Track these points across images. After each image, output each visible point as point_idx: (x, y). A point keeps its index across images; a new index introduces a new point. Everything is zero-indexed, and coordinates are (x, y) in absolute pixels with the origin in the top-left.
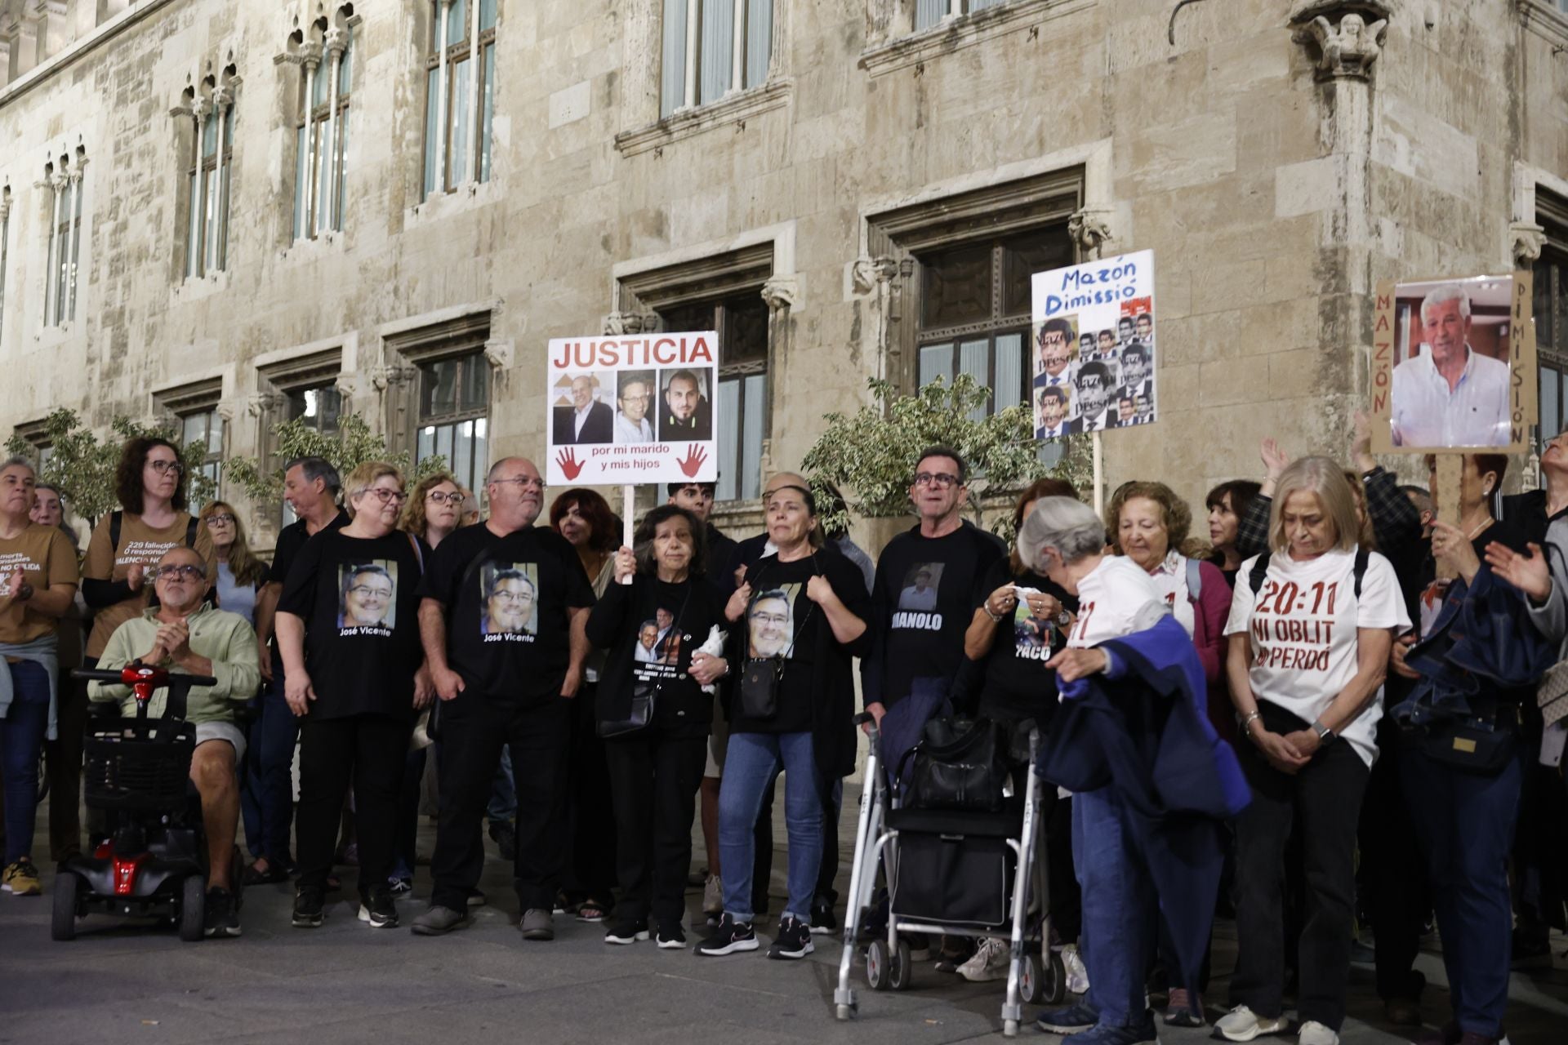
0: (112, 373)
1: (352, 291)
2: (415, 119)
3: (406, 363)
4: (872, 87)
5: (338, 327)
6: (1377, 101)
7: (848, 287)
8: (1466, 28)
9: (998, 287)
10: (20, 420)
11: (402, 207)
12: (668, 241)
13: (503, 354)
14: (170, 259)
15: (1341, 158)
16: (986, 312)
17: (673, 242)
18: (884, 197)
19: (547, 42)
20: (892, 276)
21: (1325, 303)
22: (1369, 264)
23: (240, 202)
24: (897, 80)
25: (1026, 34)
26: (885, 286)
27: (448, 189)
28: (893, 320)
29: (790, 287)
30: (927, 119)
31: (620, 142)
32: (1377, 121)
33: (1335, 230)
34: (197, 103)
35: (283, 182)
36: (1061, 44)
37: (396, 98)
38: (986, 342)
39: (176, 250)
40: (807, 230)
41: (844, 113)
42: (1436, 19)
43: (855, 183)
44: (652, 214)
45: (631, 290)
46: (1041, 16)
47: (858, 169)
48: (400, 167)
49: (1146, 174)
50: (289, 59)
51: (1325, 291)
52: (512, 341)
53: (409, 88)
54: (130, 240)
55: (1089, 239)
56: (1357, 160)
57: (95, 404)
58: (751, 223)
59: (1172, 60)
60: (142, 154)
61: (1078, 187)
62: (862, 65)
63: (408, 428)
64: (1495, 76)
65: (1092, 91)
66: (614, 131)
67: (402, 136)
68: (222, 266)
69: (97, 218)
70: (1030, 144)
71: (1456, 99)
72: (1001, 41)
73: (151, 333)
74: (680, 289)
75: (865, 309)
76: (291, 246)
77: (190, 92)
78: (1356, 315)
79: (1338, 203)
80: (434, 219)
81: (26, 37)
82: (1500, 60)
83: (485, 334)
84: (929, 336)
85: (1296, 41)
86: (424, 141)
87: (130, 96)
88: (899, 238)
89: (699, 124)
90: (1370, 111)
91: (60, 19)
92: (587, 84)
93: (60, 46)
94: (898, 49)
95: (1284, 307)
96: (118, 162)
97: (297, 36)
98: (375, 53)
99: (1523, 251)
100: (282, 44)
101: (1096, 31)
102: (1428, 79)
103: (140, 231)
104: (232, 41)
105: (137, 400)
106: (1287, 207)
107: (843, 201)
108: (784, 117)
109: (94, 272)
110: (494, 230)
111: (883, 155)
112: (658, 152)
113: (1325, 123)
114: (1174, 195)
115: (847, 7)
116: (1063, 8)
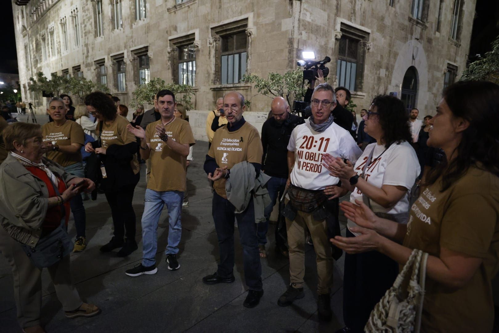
0: (87, 57)
1: (125, 42)
2: (133, 4)
3: (136, 56)
5: (123, 48)
6: (302, 5)
7: (208, 43)
9: (235, 44)
10: (73, 66)
11: (132, 22)
12: (177, 32)
13: (151, 55)
14: (94, 33)
15: (293, 18)
16: (233, 49)
18: (214, 24)
20: (216, 41)
21: (289, 50)
22: (299, 41)
23: (105, 21)
26: (215, 43)
27: (140, 19)
28: (216, 50)
29: (199, 43)
30: (221, 7)
31: (168, 10)
32: (302, 9)
33: (292, 34)
35: (112, 17)
38: (232, 56)
39: (95, 31)
40: (201, 30)
41: (207, 5)
43: (209, 21)
44: (174, 26)
45: (172, 42)
47: (209, 17)
48: (131, 14)
49: (259, 20)
51: (289, 47)
52: (152, 53)
54: (87, 29)
55: (249, 34)
56: (297, 18)
57: (85, 63)
58: (191, 29)
60: (87, 10)
61: (247, 23)
63: (137, 70)
66: (167, 7)
68: (103, 35)
69: (81, 23)
70: (238, 13)
71: (323, 4)
73: (93, 48)
74: (181, 42)
75: (211, 47)
76: (114, 31)
78: (295, 52)
79: (292, 28)
80: (138, 26)
83: (147, 51)
88: (217, 33)
89: (181, 7)
90: (301, 7)
95: (282, 50)
96: (83, 11)
99: (337, 37)
103: (89, 27)
105: (92, 62)
106: (284, 29)
107: (207, 24)
108: (196, 5)
109: (82, 35)
110: (148, 29)
111: (214, 15)
112: (175, 12)
113: (291, 10)
114: (264, 25)
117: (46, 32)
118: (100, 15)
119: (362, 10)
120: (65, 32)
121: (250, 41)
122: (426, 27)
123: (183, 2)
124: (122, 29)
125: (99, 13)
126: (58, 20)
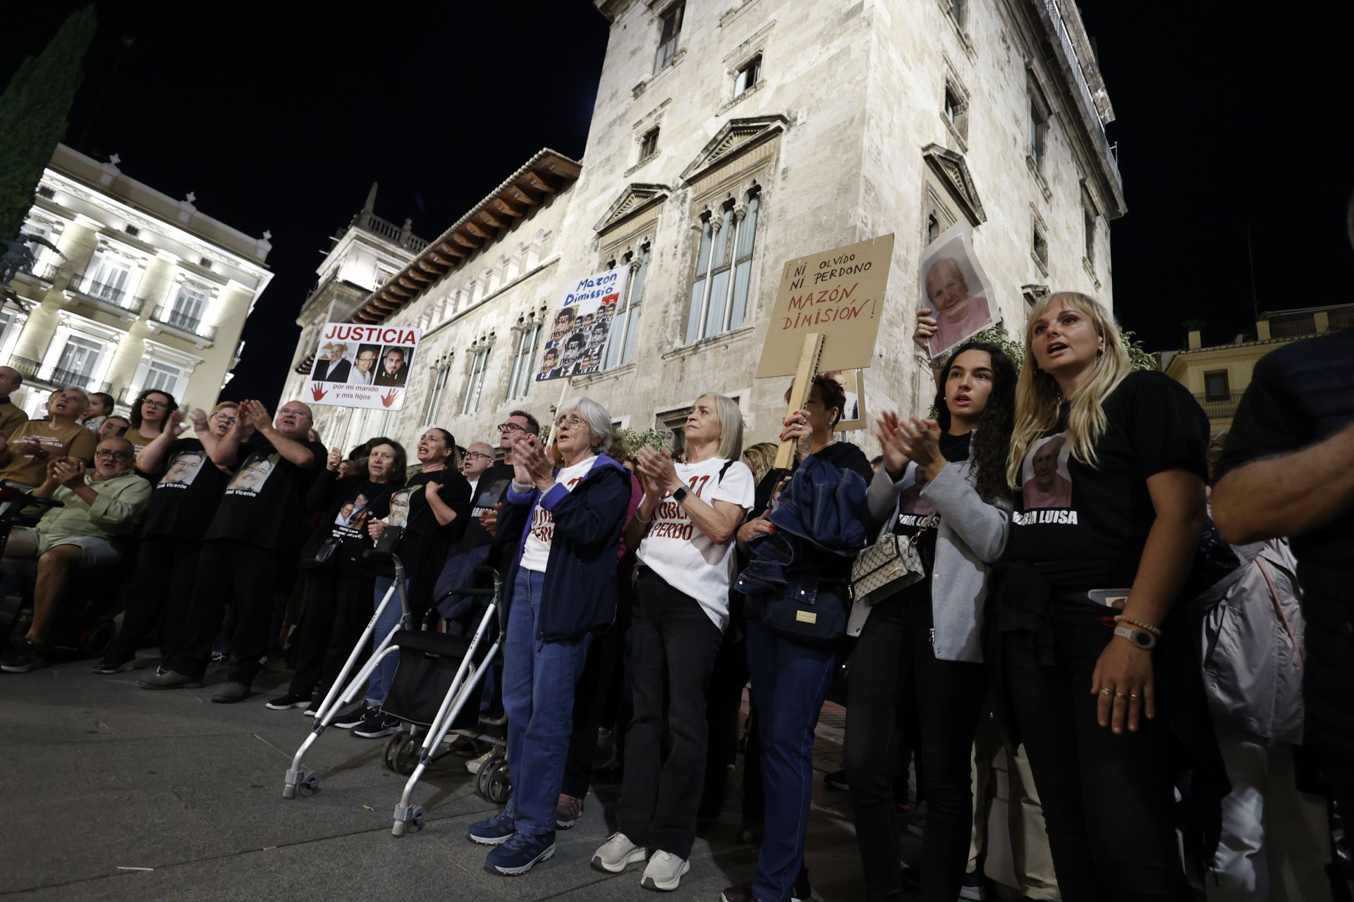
1: (475, 434)
2: (509, 373)
4: (665, 366)
8: (896, 361)
11: (497, 404)
14: (419, 420)
18: (664, 407)
23: (445, 401)
24: (675, 363)
25: (724, 347)
27: (514, 398)
30: (683, 378)
31: (575, 383)
34: (439, 365)
35: (461, 394)
36: (736, 352)
37: (503, 365)
39: (422, 417)
40: (635, 417)
41: (654, 375)
42: (884, 354)
43: (654, 402)
46: (729, 341)
47: (656, 397)
48: (499, 390)
50: (471, 351)
53: (507, 363)
54: (408, 412)
60: (418, 382)
62: (663, 358)
64: (907, 382)
65: (746, 370)
67: (503, 379)
71: (890, 387)
72: (713, 350)
76: (458, 415)
77: (438, 361)
82: (910, 376)
86: (510, 381)
88: (668, 424)
94: (676, 352)
97: (475, 343)
98: (499, 349)
100: (469, 345)
102: (879, 376)
103: (412, 409)
104: (454, 344)
107: (649, 408)
108: (632, 376)
109: (395, 423)
111: (666, 392)
112: (587, 387)
115: (661, 335)
116: (738, 338)
117: (330, 416)
118: (440, 391)
120: (365, 418)
123: (607, 370)
124: (475, 414)
125: (438, 388)
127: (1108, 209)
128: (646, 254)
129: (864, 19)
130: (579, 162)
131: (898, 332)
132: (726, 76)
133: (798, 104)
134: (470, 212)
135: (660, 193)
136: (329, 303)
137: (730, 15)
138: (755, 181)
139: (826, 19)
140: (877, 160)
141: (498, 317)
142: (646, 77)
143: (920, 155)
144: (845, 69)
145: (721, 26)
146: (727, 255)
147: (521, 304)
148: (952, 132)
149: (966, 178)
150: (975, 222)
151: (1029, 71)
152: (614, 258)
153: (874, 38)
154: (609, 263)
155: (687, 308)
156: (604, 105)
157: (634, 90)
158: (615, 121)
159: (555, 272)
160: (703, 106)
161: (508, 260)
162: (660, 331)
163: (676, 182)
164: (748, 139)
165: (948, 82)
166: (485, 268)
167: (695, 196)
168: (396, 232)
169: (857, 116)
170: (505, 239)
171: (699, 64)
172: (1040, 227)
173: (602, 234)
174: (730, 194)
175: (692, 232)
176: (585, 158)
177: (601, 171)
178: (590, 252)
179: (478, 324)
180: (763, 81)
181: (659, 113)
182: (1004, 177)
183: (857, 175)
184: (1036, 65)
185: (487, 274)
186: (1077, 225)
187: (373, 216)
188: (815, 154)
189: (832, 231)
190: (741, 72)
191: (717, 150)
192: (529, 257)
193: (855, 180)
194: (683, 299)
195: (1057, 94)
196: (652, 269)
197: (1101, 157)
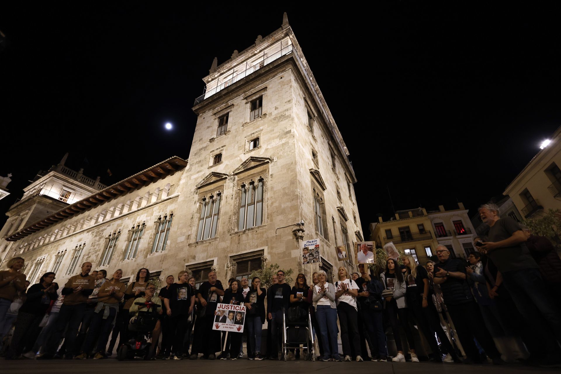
2: (153, 241)
4: (232, 238)
5: (130, 274)
7: (226, 267)
8: (312, 235)
9: (249, 268)
11: (148, 254)
12: (195, 260)
13: (162, 278)
14: (97, 262)
16: (247, 271)
17: (196, 260)
18: (232, 254)
19: (179, 230)
21: (299, 269)
23: (115, 253)
24: (236, 237)
25: (255, 232)
26: (232, 267)
27: (156, 251)
28: (232, 272)
29: (216, 267)
30: (240, 243)
31: (189, 245)
33: (300, 259)
34: (111, 237)
35: (125, 250)
36: (260, 233)
37: (150, 237)
39: (100, 261)
40: (219, 259)
41: (227, 242)
42: (309, 233)
43: (228, 252)
44: (193, 256)
45: (188, 268)
46: (257, 230)
47: (229, 250)
48: (148, 248)
49: (273, 251)
50: (131, 231)
51: (299, 268)
52: (164, 276)
53: (153, 236)
55: (264, 260)
58: (210, 257)
59: (276, 236)
60: (97, 245)
61: (263, 253)
62: (230, 235)
65: (265, 240)
66: (188, 243)
67: (150, 243)
68: (108, 264)
69: (84, 256)
70: (256, 246)
72: (251, 233)
74: (197, 268)
75: (228, 271)
76: (124, 260)
77: (110, 235)
80: (153, 256)
81: (79, 226)
83: (160, 275)
84: (238, 275)
85: (293, 234)
86: (153, 244)
87: (98, 235)
88: (234, 260)
89: (202, 243)
91: (87, 223)
92: (185, 236)
93: (85, 227)
94: (236, 233)
96: (92, 246)
97: (134, 228)
98: (147, 230)
99: (320, 265)
100: (130, 229)
101: (266, 232)
103: (93, 258)
104: (121, 228)
106: (293, 256)
107: (226, 254)
108: (217, 242)
110: (164, 258)
111: (233, 248)
112: (196, 246)
113: (298, 245)
114: (277, 254)
115: (229, 227)
116: (261, 229)
117: (31, 263)
118: (111, 249)
119: (327, 251)
120: (58, 263)
121: (265, 264)
122: (353, 268)
123: (205, 239)
124: (133, 259)
126: (54, 253)
127: (352, 180)
128: (219, 197)
129: (292, 135)
130: (186, 160)
131: (311, 226)
132: (247, 142)
133: (274, 155)
134: (135, 175)
135: (224, 177)
136: (32, 205)
137: (246, 124)
138: (261, 177)
139: (280, 132)
140: (300, 175)
141: (146, 216)
142: (215, 136)
143: (309, 172)
144: (288, 148)
145: (243, 126)
146: (252, 199)
147: (159, 212)
148: (315, 164)
149: (320, 177)
150: (324, 190)
151: (329, 144)
152: (205, 197)
153: (295, 140)
154: (203, 199)
155: (238, 217)
156: (197, 142)
157: (210, 140)
158: (202, 149)
159: (177, 200)
160: (239, 150)
161: (152, 194)
162: (228, 225)
163: (230, 173)
164: (258, 163)
165: (312, 150)
166: (138, 196)
167: (239, 179)
168: (75, 174)
169: (294, 162)
170: (150, 185)
171: (236, 136)
172: (338, 188)
173: (199, 188)
174: (252, 180)
175: (238, 191)
176: (189, 159)
177: (197, 165)
178: (194, 194)
179: (135, 219)
180: (261, 146)
181: (221, 149)
182: (328, 175)
183: (296, 179)
184: (330, 142)
185: (140, 199)
186: (346, 186)
187: (64, 167)
188: (281, 171)
189: (290, 195)
190: (251, 141)
191: (246, 165)
192: (163, 194)
193: (296, 181)
194: (237, 214)
195: (336, 149)
196: (223, 202)
197: (349, 166)
